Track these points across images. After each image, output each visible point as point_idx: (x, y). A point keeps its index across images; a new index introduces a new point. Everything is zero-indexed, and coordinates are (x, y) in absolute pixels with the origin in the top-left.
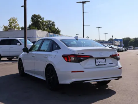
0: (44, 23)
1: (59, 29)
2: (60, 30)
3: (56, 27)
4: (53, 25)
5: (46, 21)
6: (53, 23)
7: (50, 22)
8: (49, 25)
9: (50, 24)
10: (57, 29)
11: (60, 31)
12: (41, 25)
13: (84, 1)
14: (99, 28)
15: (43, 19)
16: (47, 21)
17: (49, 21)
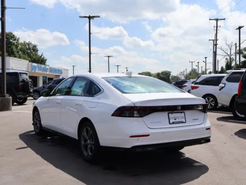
0: (20, 46)
1: (44, 57)
2: (46, 58)
3: (39, 53)
4: (34, 50)
5: (22, 44)
6: (35, 46)
7: (28, 46)
8: (27, 49)
9: (29, 49)
10: (41, 56)
11: (46, 60)
12: (15, 49)
13: (91, 16)
14: (109, 57)
15: (18, 40)
16: (25, 44)
17: (28, 44)
